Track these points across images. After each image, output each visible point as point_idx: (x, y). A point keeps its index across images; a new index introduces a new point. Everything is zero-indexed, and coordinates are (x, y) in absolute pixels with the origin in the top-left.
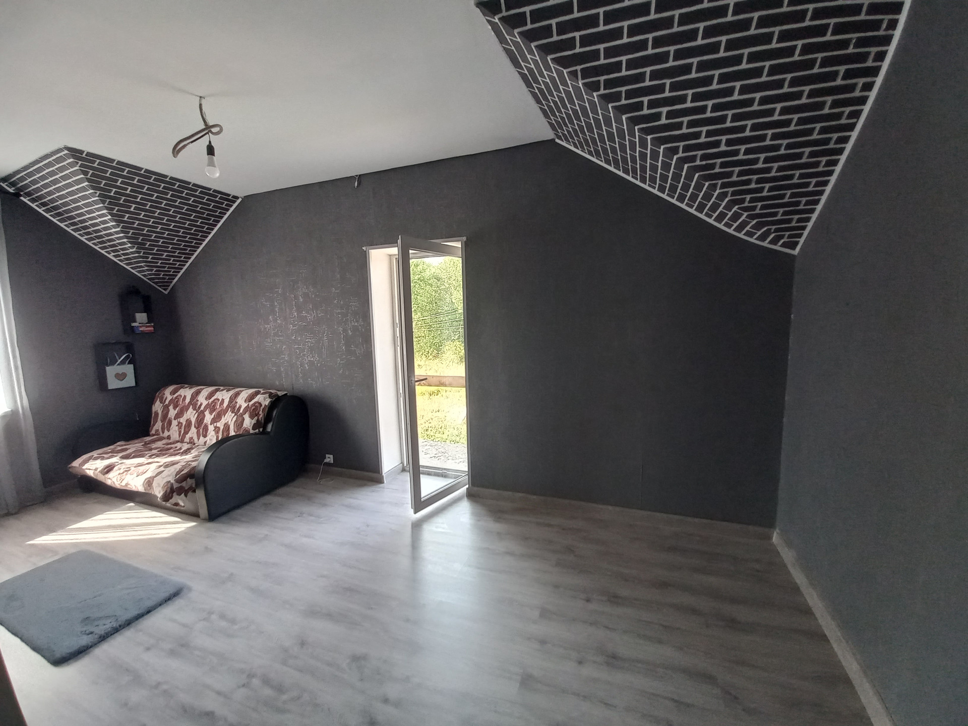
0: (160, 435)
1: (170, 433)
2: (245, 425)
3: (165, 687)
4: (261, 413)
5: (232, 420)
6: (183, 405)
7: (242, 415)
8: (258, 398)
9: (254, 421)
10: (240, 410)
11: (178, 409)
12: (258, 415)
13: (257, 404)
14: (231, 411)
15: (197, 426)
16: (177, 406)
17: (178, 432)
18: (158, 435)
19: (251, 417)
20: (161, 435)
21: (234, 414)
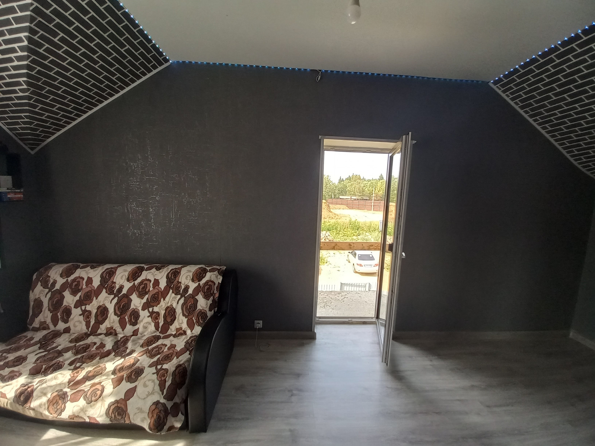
0: (49, 329)
1: (70, 324)
2: (199, 307)
4: (215, 292)
5: (178, 303)
6: (89, 289)
7: (193, 296)
8: (208, 276)
9: (210, 302)
10: (188, 291)
11: (79, 294)
12: (213, 294)
13: (210, 283)
14: (173, 292)
15: (119, 314)
16: (79, 291)
17: (84, 323)
18: (44, 329)
19: (206, 297)
20: (52, 327)
21: (179, 296)
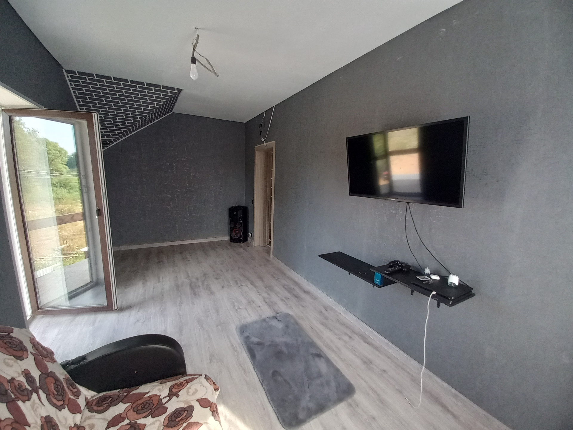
3: (258, 294)
